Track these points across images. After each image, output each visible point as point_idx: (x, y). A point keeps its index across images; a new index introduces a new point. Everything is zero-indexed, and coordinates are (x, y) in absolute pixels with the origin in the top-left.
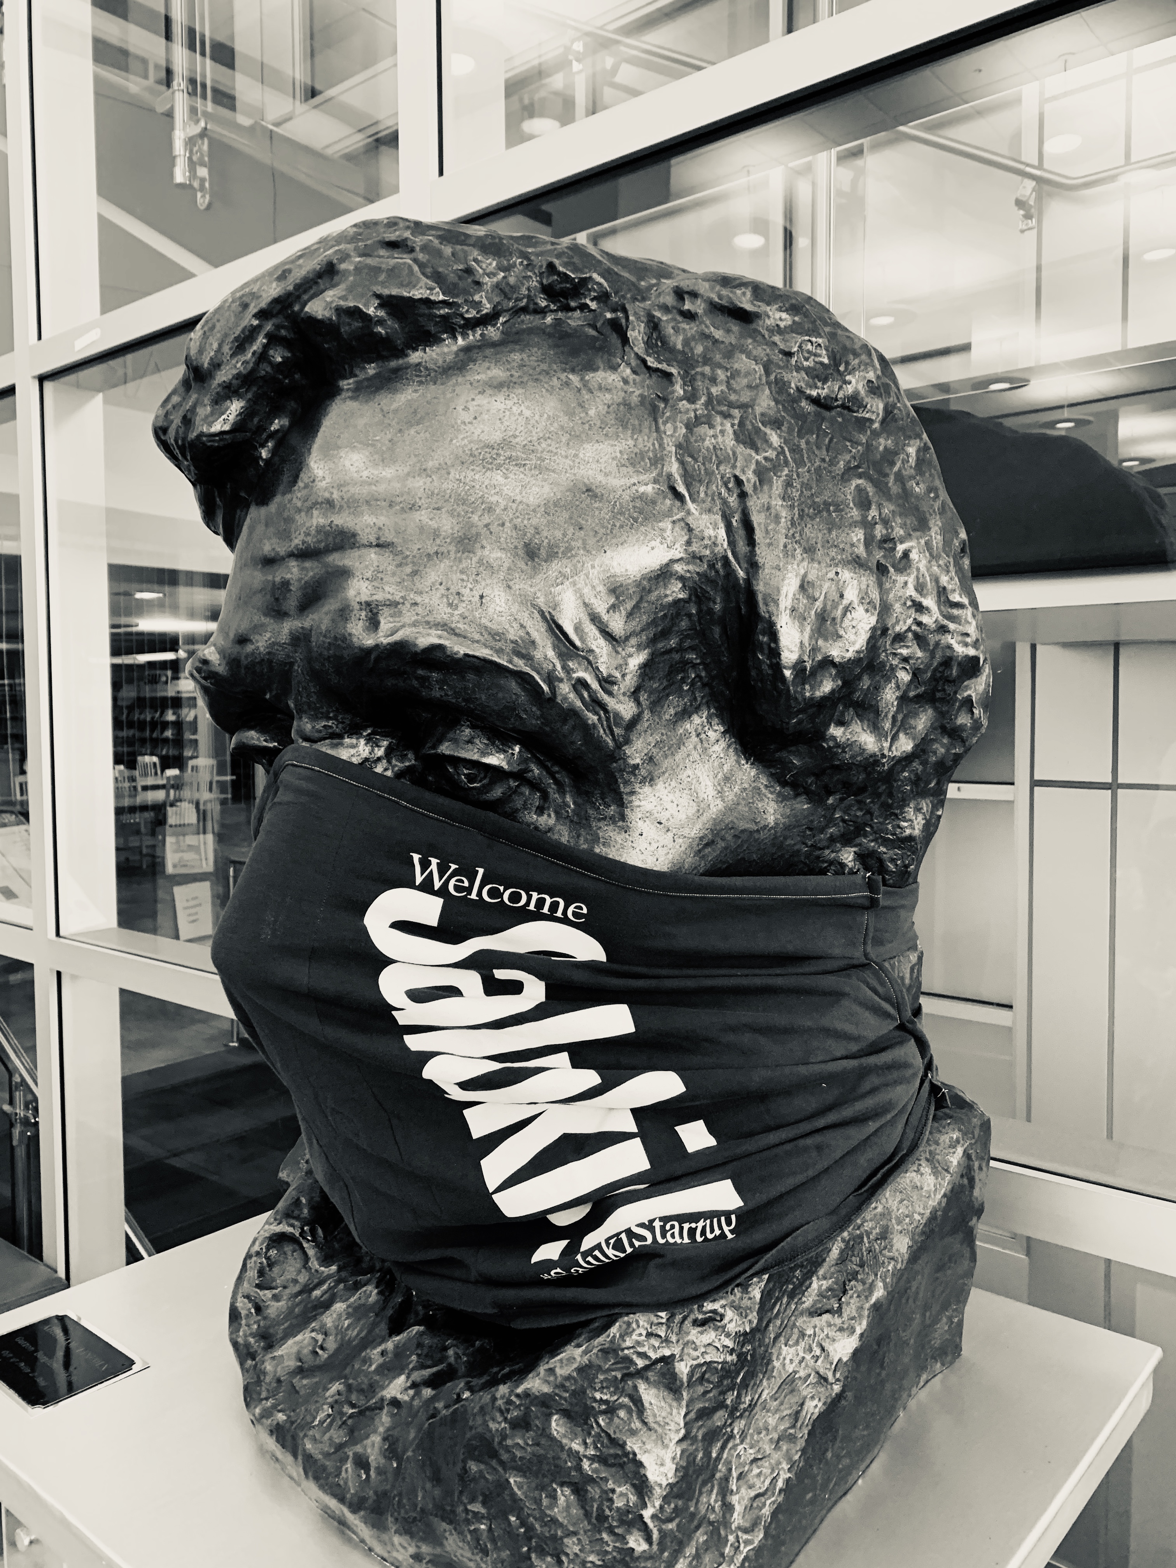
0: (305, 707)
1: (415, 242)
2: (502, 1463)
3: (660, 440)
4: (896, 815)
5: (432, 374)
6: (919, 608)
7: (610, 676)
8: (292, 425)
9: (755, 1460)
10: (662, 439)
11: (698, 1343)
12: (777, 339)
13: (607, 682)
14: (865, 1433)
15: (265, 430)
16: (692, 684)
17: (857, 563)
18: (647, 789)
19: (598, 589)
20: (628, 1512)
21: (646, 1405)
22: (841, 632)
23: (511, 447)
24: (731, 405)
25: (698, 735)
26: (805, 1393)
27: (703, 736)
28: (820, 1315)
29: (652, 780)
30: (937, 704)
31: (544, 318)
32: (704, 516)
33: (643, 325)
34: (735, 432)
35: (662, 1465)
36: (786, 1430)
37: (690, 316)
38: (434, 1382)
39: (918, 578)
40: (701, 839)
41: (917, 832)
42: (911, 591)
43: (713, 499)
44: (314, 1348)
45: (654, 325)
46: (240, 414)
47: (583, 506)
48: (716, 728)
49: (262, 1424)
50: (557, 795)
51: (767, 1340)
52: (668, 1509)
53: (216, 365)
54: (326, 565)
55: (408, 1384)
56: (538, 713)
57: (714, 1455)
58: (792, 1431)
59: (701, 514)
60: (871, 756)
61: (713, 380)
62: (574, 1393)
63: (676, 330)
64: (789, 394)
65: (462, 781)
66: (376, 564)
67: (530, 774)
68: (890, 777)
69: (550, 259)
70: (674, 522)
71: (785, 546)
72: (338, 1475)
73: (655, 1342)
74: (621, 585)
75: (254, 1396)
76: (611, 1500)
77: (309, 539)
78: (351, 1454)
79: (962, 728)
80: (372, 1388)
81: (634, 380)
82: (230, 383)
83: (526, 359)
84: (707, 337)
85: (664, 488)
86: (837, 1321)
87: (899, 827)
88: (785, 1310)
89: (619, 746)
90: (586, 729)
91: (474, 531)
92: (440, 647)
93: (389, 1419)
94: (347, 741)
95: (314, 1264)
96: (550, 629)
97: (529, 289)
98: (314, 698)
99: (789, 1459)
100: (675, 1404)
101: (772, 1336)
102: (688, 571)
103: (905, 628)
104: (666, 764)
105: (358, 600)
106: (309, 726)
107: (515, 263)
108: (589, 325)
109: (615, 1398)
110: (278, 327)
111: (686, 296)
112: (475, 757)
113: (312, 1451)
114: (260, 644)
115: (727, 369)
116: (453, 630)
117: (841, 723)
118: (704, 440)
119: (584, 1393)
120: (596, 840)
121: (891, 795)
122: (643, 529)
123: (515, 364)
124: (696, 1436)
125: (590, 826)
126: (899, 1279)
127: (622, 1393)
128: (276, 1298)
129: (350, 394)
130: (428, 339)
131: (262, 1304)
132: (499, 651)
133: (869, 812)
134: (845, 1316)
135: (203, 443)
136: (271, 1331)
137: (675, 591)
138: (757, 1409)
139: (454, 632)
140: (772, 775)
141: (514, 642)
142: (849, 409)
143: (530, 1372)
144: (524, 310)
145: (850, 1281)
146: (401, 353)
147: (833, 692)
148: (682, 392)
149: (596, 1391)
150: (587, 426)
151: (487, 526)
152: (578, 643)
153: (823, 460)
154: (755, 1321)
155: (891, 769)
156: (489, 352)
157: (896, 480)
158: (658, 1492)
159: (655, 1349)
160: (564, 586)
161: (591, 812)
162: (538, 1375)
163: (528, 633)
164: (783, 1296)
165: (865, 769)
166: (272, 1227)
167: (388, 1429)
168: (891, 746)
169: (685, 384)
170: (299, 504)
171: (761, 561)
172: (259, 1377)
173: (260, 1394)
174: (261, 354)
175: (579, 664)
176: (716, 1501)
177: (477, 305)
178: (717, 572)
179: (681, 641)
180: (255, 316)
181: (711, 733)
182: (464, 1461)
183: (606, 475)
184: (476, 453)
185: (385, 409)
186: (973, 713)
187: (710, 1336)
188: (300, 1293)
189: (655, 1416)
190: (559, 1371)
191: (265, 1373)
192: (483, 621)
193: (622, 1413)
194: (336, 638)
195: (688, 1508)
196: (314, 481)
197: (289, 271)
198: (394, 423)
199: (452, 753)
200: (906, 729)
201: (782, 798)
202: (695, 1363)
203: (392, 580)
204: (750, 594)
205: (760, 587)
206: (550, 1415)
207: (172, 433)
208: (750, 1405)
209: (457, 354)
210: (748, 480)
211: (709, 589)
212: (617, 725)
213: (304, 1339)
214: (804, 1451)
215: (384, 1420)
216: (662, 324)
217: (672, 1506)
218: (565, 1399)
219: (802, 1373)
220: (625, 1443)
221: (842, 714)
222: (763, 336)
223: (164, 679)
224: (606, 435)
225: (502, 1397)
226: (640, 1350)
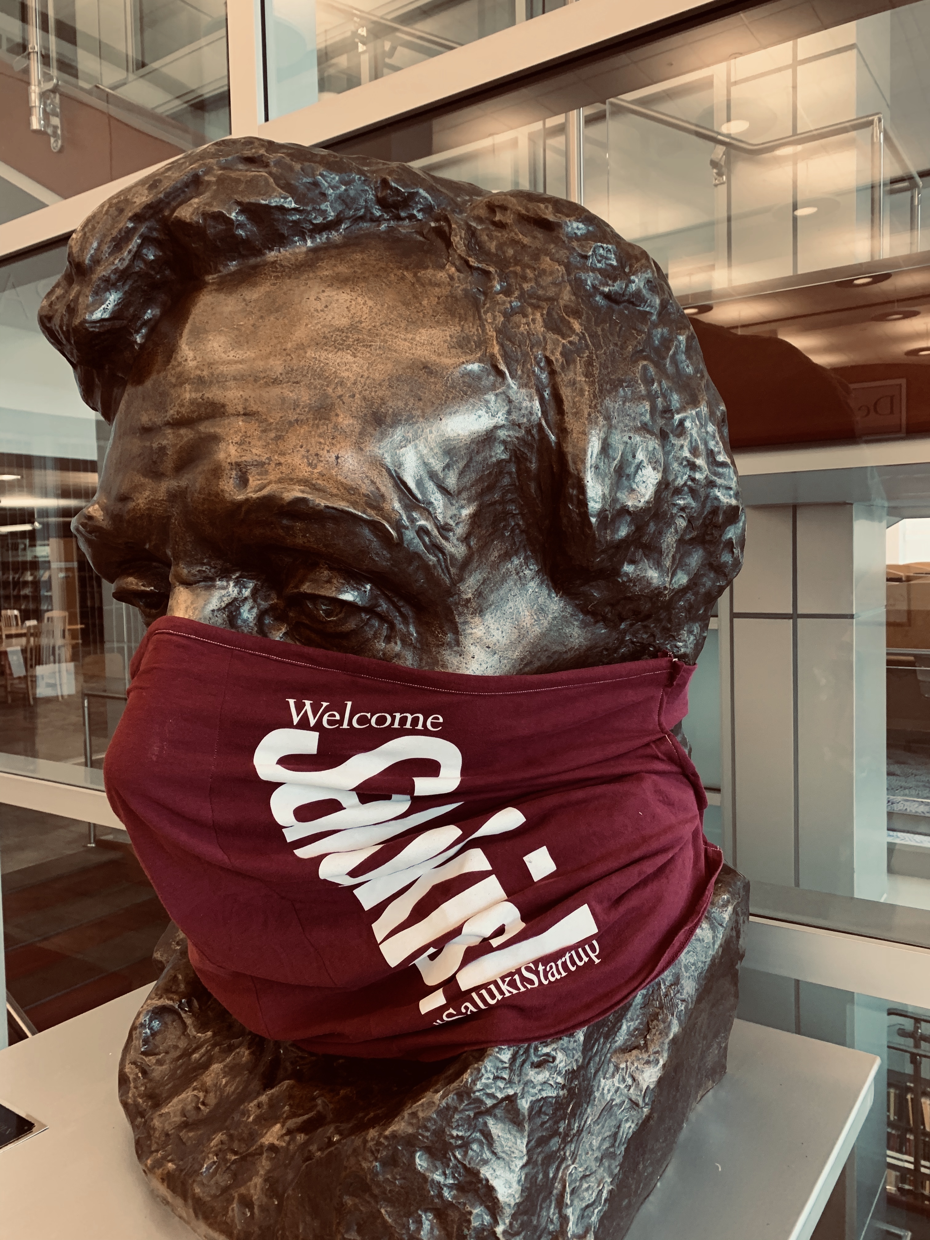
0: (182, 555)
1: (269, 158)
2: (375, 1197)
3: (483, 326)
4: (673, 637)
5: (287, 270)
6: (693, 467)
7: (447, 524)
8: (164, 314)
9: (584, 1177)
10: (484, 325)
11: (535, 1081)
12: (575, 244)
13: (444, 529)
14: (664, 1145)
15: (139, 318)
16: (512, 531)
17: (645, 429)
18: (477, 619)
19: (435, 451)
20: (483, 1230)
21: (495, 1137)
22: (634, 486)
23: (359, 331)
24: (539, 298)
25: (518, 573)
26: (620, 1117)
27: (521, 574)
28: (630, 1051)
29: (481, 611)
30: (707, 546)
31: (379, 226)
32: (521, 390)
33: (463, 232)
34: (544, 321)
35: (510, 1187)
36: (607, 1149)
37: (501, 226)
38: (306, 1128)
39: (691, 442)
40: (522, 660)
41: (688, 651)
42: (686, 453)
43: (528, 376)
44: (197, 1103)
45: (472, 233)
46: (118, 304)
47: (421, 380)
48: (531, 567)
49: (154, 1173)
50: (402, 626)
51: (589, 1075)
52: (516, 1225)
53: (96, 261)
54: (198, 432)
55: (284, 1131)
56: (388, 556)
57: (551, 1175)
58: (612, 1150)
59: (519, 388)
60: (656, 589)
61: (525, 278)
62: (434, 1133)
63: (491, 237)
64: (586, 290)
65: (320, 615)
66: (243, 430)
67: (379, 609)
68: (669, 606)
69: (384, 176)
70: (497, 395)
71: (589, 415)
72: (226, 1214)
73: (501, 1084)
74: (455, 448)
75: (145, 1149)
76: (469, 1221)
77: (183, 410)
78: (236, 1195)
79: (725, 564)
80: (253, 1137)
81: (459, 277)
82: (109, 277)
83: (366, 259)
84: (514, 242)
85: (488, 367)
86: (645, 1056)
87: (676, 647)
88: (602, 1049)
89: (454, 583)
90: (426, 568)
91: (329, 401)
92: (304, 500)
93: (268, 1163)
94: (218, 583)
95: (192, 1031)
96: (396, 485)
97: (366, 201)
98: (189, 547)
99: (611, 1174)
100: (518, 1135)
101: (593, 1071)
102: (509, 436)
103: (682, 483)
104: (492, 598)
105: (229, 461)
106: (185, 571)
107: (354, 178)
108: (416, 232)
109: (469, 1133)
110: (150, 229)
111: (497, 210)
112: (333, 595)
113: (201, 1195)
114: (140, 501)
115: (535, 270)
116: (314, 485)
117: (632, 562)
118: (519, 327)
119: (444, 1131)
120: (436, 662)
121: (670, 621)
122: (471, 400)
123: (357, 263)
124: (536, 1161)
125: (431, 652)
126: (690, 1017)
127: (474, 1129)
128: (160, 1063)
129: (215, 287)
130: (281, 240)
131: (147, 1068)
132: (354, 504)
133: (653, 635)
134: (651, 1050)
135: (86, 329)
136: (157, 1091)
137: (499, 453)
138: (584, 1134)
139: (315, 488)
140: (577, 606)
141: (367, 496)
142: (632, 303)
143: (396, 1116)
144: (362, 218)
145: (652, 1021)
146: (259, 253)
147: (628, 536)
148: (499, 287)
149: (453, 1129)
150: (421, 315)
151: (340, 397)
152: (419, 496)
153: (616, 345)
154: (581, 1061)
155: (671, 598)
156: (334, 252)
157: (671, 362)
158: (508, 1211)
159: (501, 1090)
160: (408, 448)
161: (430, 639)
162: (403, 1118)
163: (378, 488)
164: (600, 1037)
165: (651, 599)
166: (154, 1001)
167: (269, 1172)
168: (671, 580)
169: (501, 281)
170: (173, 380)
171: (569, 427)
172: (148, 1133)
173: (150, 1146)
174: (136, 252)
175: (421, 514)
176: (554, 1214)
177: (324, 213)
178: (532, 436)
179: (504, 495)
180: (131, 219)
181: (527, 572)
182: (341, 1197)
183: (439, 355)
184: (328, 335)
185: (247, 298)
186: (733, 553)
187: (543, 1076)
188: (180, 1057)
189: (502, 1146)
190: (421, 1115)
191: (154, 1129)
192: (339, 478)
193: (475, 1147)
194: (209, 494)
195: (531, 1222)
196: (186, 360)
197: (160, 181)
198: (256, 310)
199: (313, 592)
200: (682, 566)
201: (584, 625)
202: (534, 1099)
203: (259, 443)
204: (561, 455)
205: (569, 449)
206: (415, 1152)
207: (56, 321)
208: (578, 1131)
209: (307, 253)
210: (557, 360)
211: (526, 451)
212: (453, 565)
213: (188, 1095)
214: (621, 1165)
215: (264, 1164)
216: (478, 232)
217: (519, 1221)
218: (427, 1138)
219: (617, 1101)
220: (479, 1172)
221: (634, 554)
222: (564, 242)
223: (21, 546)
224: (438, 322)
225: (372, 1139)
226: (488, 1091)
